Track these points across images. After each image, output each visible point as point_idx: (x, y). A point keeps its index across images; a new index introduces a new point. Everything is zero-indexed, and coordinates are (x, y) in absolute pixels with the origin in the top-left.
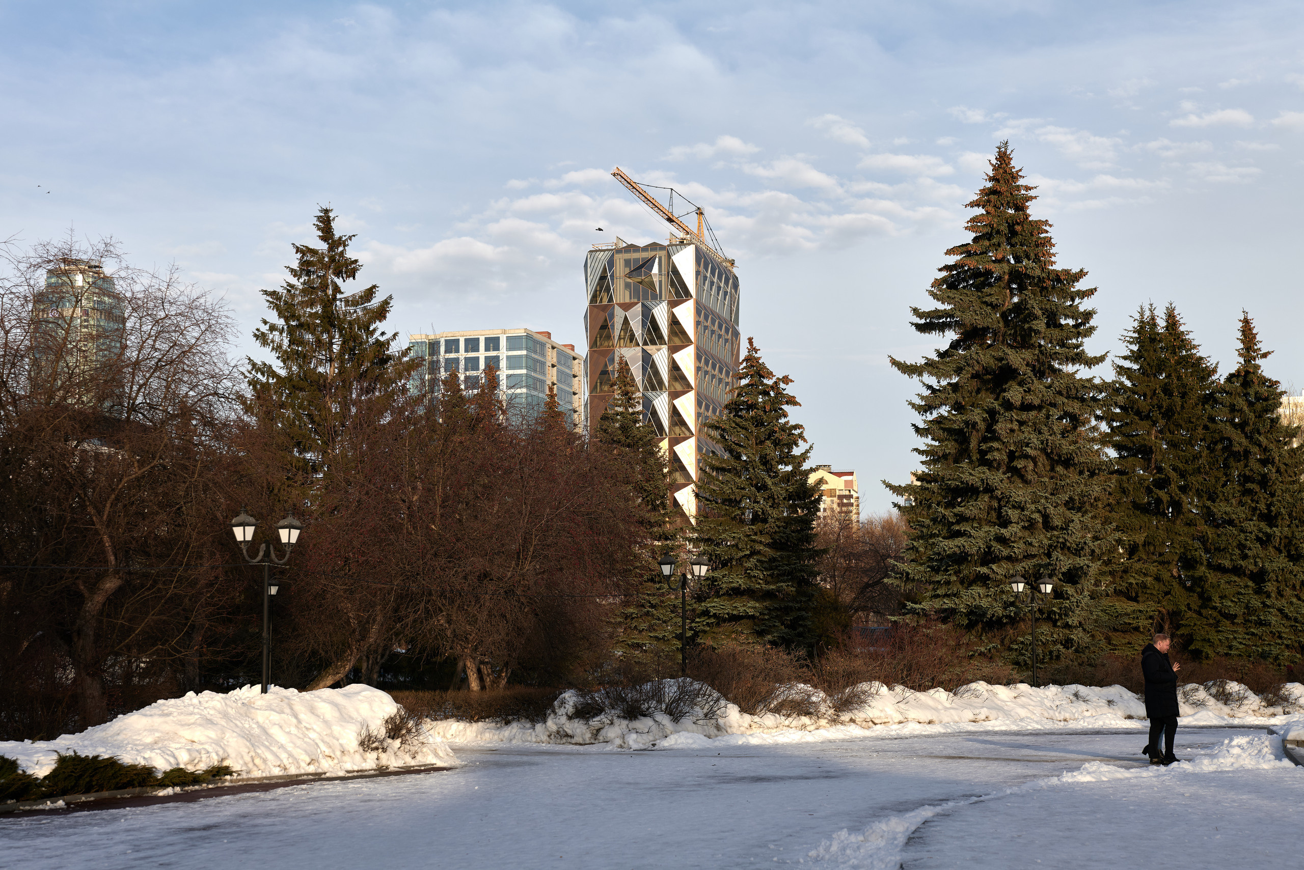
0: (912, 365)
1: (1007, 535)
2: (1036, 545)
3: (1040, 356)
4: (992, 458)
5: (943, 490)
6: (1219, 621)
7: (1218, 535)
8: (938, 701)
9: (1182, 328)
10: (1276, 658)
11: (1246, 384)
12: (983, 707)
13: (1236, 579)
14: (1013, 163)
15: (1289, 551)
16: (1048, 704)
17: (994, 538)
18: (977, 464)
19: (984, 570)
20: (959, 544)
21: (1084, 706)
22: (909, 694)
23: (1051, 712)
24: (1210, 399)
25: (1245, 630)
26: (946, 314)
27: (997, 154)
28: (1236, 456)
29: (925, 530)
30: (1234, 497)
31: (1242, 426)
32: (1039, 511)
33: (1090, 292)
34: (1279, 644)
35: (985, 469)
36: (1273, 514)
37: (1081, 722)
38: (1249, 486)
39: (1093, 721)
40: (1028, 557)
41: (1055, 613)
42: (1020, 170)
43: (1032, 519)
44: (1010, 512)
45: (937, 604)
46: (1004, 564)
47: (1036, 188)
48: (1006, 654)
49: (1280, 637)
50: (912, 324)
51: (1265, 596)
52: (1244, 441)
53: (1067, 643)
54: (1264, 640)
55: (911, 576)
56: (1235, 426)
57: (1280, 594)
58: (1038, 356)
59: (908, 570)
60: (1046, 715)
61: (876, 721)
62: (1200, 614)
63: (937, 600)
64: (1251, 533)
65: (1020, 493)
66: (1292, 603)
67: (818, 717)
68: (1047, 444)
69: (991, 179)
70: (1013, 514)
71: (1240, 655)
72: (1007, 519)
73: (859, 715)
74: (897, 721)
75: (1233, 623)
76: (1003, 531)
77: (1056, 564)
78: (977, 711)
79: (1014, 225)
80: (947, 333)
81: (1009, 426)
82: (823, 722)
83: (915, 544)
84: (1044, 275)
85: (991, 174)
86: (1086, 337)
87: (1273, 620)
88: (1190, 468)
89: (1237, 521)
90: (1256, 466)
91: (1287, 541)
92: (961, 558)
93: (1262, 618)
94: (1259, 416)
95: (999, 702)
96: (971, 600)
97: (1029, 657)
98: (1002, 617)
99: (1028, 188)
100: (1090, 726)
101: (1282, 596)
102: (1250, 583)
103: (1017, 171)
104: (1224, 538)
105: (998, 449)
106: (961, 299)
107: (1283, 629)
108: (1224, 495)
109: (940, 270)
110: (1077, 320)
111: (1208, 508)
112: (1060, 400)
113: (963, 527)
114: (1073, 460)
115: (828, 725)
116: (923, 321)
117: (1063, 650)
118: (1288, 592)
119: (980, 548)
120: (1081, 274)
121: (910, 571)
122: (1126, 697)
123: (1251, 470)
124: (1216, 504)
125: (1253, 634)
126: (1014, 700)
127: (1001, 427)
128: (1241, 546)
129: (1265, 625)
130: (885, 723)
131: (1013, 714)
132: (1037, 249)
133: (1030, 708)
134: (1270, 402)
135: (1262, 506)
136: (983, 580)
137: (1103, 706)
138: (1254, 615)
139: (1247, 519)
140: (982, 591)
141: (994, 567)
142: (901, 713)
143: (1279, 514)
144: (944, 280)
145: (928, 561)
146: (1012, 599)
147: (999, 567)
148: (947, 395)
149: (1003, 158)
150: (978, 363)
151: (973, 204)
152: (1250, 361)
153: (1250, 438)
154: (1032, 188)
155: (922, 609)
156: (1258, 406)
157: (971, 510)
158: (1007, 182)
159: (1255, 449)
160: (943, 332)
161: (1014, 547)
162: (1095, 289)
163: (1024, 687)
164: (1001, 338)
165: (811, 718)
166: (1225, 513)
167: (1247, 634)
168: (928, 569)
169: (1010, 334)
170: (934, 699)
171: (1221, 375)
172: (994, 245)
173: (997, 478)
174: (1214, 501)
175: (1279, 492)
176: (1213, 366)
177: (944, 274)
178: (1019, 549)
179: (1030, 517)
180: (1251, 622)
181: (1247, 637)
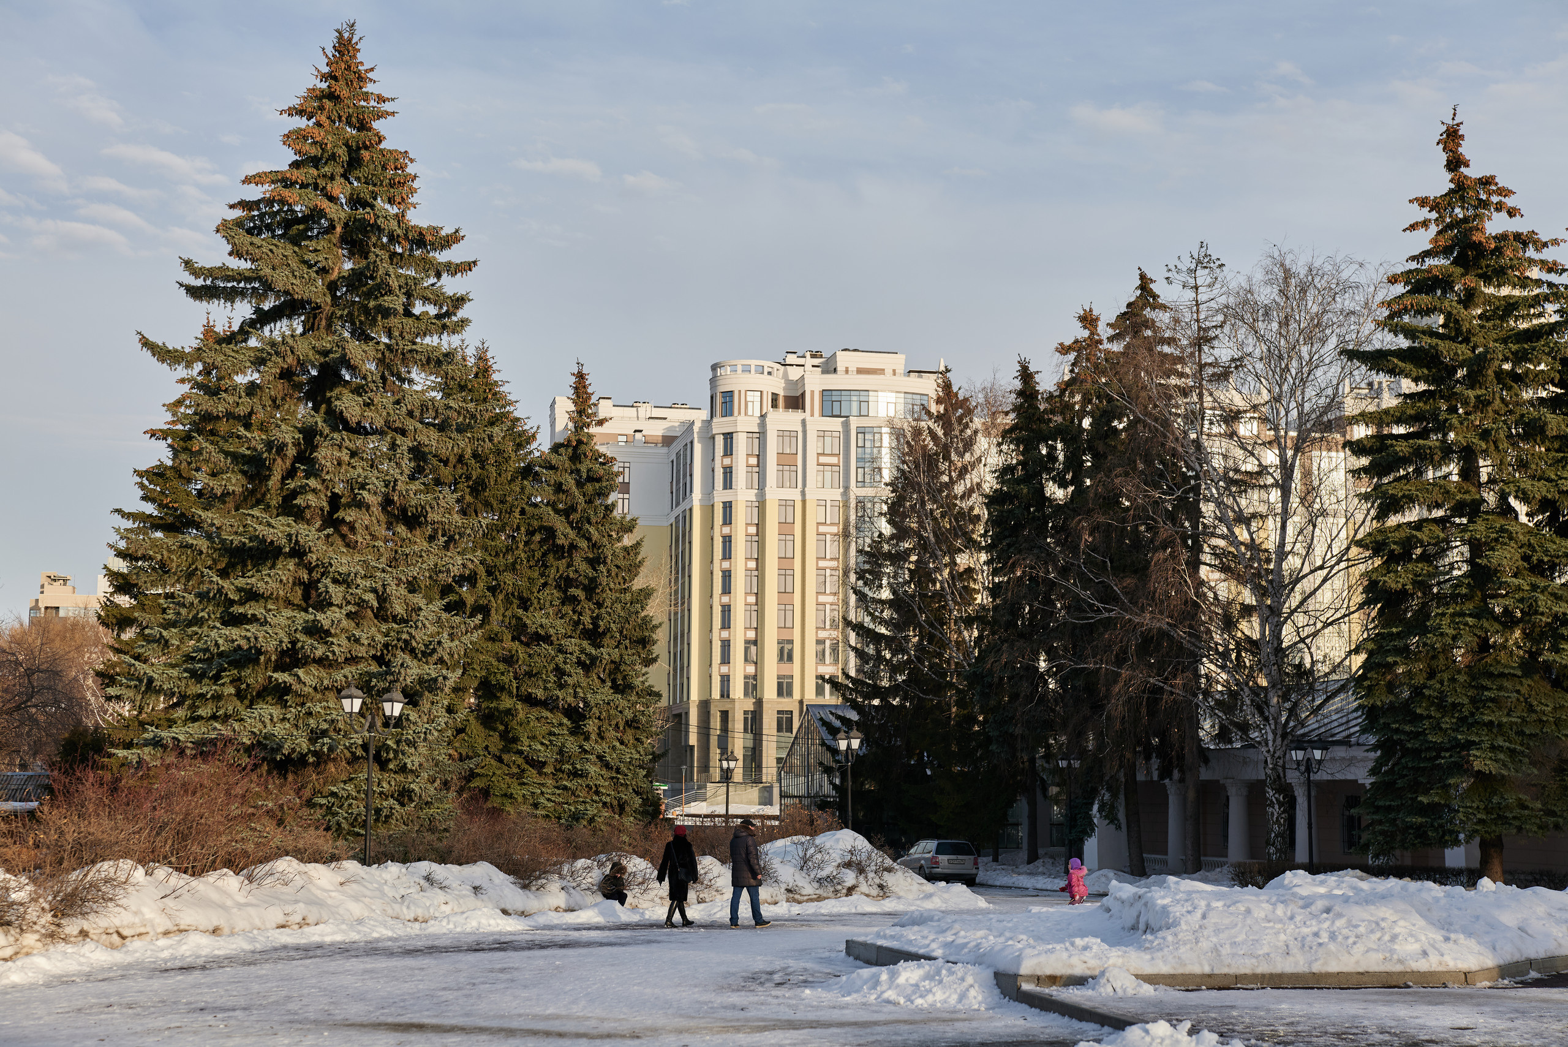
0: (176, 351)
1: (326, 624)
2: (366, 642)
3: (387, 354)
4: (304, 504)
5: (215, 550)
6: (523, 771)
7: (530, 656)
8: (225, 892)
9: (495, 377)
10: (592, 820)
11: (575, 458)
12: (296, 902)
13: (549, 714)
14: (360, 57)
15: (614, 681)
16: (390, 892)
17: (303, 628)
18: (275, 512)
19: (282, 677)
20: (249, 634)
21: (440, 896)
22: (177, 880)
23: (396, 907)
24: (527, 472)
25: (554, 783)
26: (240, 276)
27: (335, 40)
28: (559, 551)
29: (184, 611)
30: (552, 605)
31: (567, 513)
32: (374, 591)
33: (468, 266)
34: (596, 802)
35: (291, 520)
36: (601, 630)
37: (444, 923)
38: (573, 591)
39: (463, 921)
40: (352, 660)
41: (388, 749)
42: (372, 70)
43: (364, 601)
44: (332, 588)
45: (197, 730)
46: (313, 669)
47: (393, 100)
48: (305, 812)
49: (597, 793)
50: (181, 285)
51: (582, 737)
52: (572, 534)
53: (404, 795)
54: (579, 796)
55: (157, 683)
56: (557, 511)
57: (601, 736)
58: (383, 353)
59: (152, 674)
60: (390, 911)
61: (125, 933)
62: (500, 760)
63: (196, 724)
64: (571, 654)
65: (343, 562)
66: (614, 748)
67: (22, 930)
68: (394, 487)
69: (324, 77)
70: (336, 593)
71: (547, 816)
72: (325, 599)
73: (95, 923)
74: (161, 930)
75: (540, 773)
76: (320, 616)
77: (399, 673)
78: (289, 909)
79: (359, 149)
80: (238, 304)
81: (337, 454)
82: (30, 939)
83: (165, 633)
84: (399, 232)
85: (326, 70)
86: (454, 333)
87: (593, 769)
88: (501, 562)
89: (554, 638)
90: (583, 567)
91: (613, 666)
92: (246, 657)
93: (578, 766)
94: (590, 502)
95: (318, 893)
96: (260, 725)
97: (345, 818)
98: (306, 754)
99: (381, 99)
100: (458, 930)
101: (602, 738)
102: (565, 721)
103: (366, 71)
104: (536, 658)
105: (314, 491)
106: (271, 250)
107: (601, 782)
108: (539, 603)
109: (232, 207)
110: (441, 308)
111: (519, 619)
112: (411, 424)
113: (252, 609)
114: (425, 517)
115: (39, 944)
116: (199, 282)
117: (397, 807)
118: (611, 734)
119: (281, 642)
120: (453, 239)
121: (156, 676)
122: (497, 881)
123: (576, 571)
124: (529, 614)
125: (565, 788)
126: (340, 888)
127: (325, 454)
128: (560, 672)
129: (581, 776)
130: (140, 935)
131: (341, 911)
132: (392, 190)
133: (367, 900)
134: (604, 484)
135: (586, 619)
136: (280, 693)
137: (465, 896)
138: (567, 762)
139: (566, 636)
140: (276, 712)
141: (301, 672)
142: (170, 917)
143: (608, 630)
144: (239, 223)
145: (185, 661)
146: (325, 726)
147: (307, 673)
148: (237, 399)
149: (345, 47)
150: (292, 352)
151: (293, 111)
152: (582, 428)
153: (578, 529)
154: (388, 99)
155: (174, 738)
156: (589, 488)
157: (267, 583)
158: (349, 83)
159: (583, 544)
160: (233, 302)
161: (332, 643)
162: (475, 263)
163: (352, 866)
164: (324, 323)
165: (6, 933)
166: (541, 626)
167: (558, 788)
168: (185, 675)
169: (342, 316)
170: (217, 888)
171: (542, 445)
172: (324, 176)
173: (309, 534)
174: (526, 609)
175: (608, 603)
176: (533, 431)
177: (238, 213)
178: (340, 646)
179: (360, 598)
180: (563, 772)
181: (558, 792)
